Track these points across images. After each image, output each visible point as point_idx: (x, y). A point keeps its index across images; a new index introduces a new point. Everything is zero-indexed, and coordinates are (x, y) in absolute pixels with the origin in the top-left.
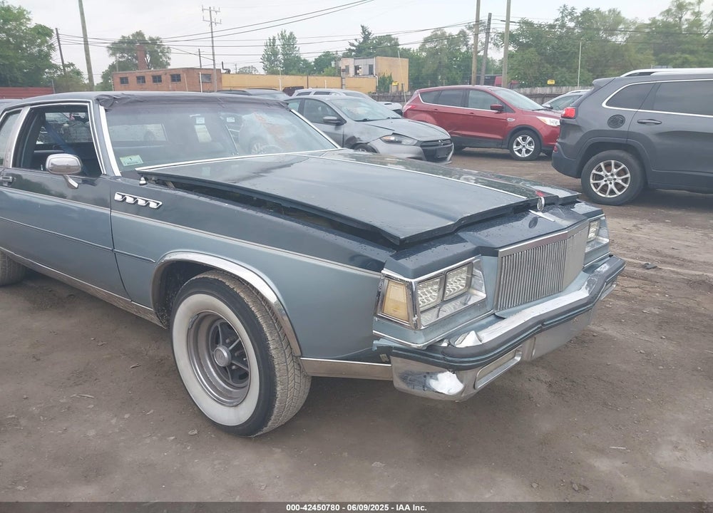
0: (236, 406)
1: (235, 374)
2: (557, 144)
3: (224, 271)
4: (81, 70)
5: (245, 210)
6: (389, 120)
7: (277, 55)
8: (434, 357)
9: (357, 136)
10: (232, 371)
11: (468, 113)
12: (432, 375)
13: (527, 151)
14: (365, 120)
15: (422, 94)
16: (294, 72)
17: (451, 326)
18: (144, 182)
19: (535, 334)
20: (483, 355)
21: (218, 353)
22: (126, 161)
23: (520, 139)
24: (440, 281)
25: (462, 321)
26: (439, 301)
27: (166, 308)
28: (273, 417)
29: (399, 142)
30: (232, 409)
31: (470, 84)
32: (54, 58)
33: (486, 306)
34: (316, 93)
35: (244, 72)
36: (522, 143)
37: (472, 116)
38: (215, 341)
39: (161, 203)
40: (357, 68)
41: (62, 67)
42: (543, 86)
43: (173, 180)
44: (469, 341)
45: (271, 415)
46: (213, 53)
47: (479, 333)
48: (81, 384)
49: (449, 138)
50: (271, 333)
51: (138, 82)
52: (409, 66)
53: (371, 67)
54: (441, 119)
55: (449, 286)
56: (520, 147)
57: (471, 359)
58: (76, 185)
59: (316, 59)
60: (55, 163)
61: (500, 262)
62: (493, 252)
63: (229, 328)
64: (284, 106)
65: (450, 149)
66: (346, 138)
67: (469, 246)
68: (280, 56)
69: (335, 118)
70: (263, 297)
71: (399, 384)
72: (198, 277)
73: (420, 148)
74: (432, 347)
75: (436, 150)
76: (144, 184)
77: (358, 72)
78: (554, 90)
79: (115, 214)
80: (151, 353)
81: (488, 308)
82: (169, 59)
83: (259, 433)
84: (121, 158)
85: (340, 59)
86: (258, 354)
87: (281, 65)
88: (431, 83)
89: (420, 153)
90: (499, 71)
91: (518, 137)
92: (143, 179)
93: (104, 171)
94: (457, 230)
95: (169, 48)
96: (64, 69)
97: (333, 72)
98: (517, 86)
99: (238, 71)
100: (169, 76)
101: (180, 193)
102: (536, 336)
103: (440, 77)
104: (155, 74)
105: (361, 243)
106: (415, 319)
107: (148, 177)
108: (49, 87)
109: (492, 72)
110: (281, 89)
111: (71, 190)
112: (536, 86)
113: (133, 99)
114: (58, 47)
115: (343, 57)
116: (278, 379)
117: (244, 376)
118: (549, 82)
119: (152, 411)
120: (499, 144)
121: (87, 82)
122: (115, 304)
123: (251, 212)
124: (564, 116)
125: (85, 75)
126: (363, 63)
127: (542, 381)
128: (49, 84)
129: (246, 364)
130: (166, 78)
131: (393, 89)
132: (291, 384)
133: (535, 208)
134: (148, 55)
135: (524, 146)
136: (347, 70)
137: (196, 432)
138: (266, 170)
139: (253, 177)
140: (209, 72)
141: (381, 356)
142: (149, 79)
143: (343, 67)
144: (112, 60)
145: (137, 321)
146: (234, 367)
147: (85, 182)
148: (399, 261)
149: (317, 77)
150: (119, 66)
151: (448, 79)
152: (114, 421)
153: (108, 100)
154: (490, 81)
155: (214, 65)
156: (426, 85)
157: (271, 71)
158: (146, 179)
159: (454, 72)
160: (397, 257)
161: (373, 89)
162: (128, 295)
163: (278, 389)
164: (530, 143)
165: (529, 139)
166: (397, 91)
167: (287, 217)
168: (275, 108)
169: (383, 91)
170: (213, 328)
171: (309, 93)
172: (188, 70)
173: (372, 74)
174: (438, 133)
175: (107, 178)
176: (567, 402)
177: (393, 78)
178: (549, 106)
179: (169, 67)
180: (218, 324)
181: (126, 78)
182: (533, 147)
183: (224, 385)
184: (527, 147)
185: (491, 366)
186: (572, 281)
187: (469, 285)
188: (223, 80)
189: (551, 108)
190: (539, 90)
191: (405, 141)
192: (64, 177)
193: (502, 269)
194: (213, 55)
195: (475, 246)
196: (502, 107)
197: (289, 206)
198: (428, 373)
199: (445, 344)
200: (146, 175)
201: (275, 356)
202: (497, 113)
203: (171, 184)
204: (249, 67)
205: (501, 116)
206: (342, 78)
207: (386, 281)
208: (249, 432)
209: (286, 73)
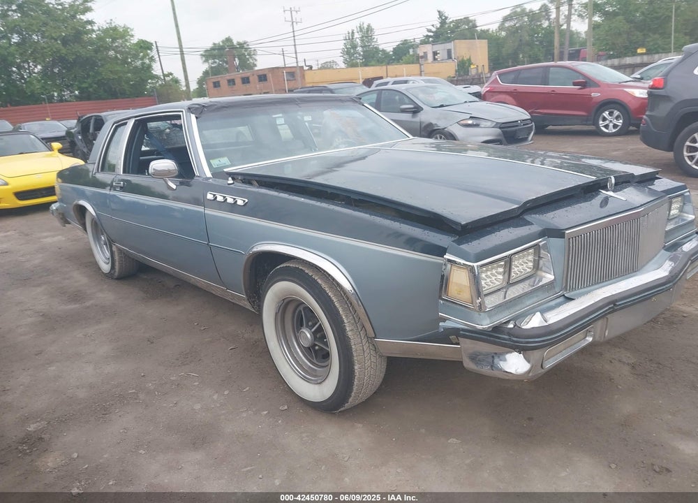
0: (320, 383)
1: (318, 354)
2: (644, 117)
3: (303, 260)
4: (179, 78)
5: (318, 204)
6: (466, 104)
7: (356, 47)
8: (499, 338)
9: (434, 122)
10: (316, 351)
11: (550, 91)
12: (501, 355)
13: (615, 126)
14: (442, 106)
15: (500, 75)
16: (373, 63)
17: (517, 308)
18: (232, 182)
19: (606, 314)
20: (550, 336)
21: (302, 334)
22: (215, 163)
23: (606, 114)
24: (505, 265)
25: (529, 303)
26: (505, 284)
27: (256, 295)
28: (353, 394)
29: (477, 125)
30: (317, 387)
31: (553, 61)
32: (156, 69)
33: (554, 288)
34: (395, 83)
35: (326, 67)
36: (609, 118)
37: (553, 94)
38: (299, 324)
39: (247, 201)
40: (435, 54)
41: (162, 77)
42: (634, 55)
43: (257, 178)
44: (535, 321)
45: (351, 391)
46: (296, 51)
47: (545, 315)
48: (187, 364)
49: (529, 117)
50: (346, 316)
51: (229, 85)
52: (489, 47)
53: (449, 52)
54: (520, 99)
55: (514, 269)
56: (607, 122)
57: (537, 340)
58: (174, 187)
59: (394, 49)
60: (156, 168)
61: (567, 245)
62: (559, 233)
63: (310, 312)
64: (357, 100)
65: (531, 128)
66: (423, 126)
67: (535, 229)
68: (359, 49)
69: (412, 106)
70: (338, 284)
71: (469, 364)
72: (282, 266)
73: (499, 130)
74: (497, 329)
75: (516, 130)
76: (232, 184)
77: (436, 57)
78: (645, 59)
79: (208, 211)
80: (246, 336)
81: (557, 289)
82: (256, 60)
83: (342, 409)
84: (211, 161)
85: (417, 46)
86: (336, 335)
87: (361, 57)
88: (512, 63)
89: (499, 135)
90: (584, 44)
91: (603, 112)
92: (230, 179)
93: (197, 173)
94: (522, 213)
95: (255, 50)
96: (164, 79)
97: (411, 59)
98: (604, 57)
99: (320, 66)
100: (257, 77)
101: (263, 191)
102: (608, 316)
103: (521, 56)
104: (243, 76)
105: (425, 229)
106: (478, 301)
107: (235, 177)
108: (152, 96)
109: (578, 45)
110: (361, 81)
111: (171, 191)
112: (626, 55)
113: (220, 105)
114: (158, 59)
115: (421, 44)
116: (355, 358)
117: (326, 356)
118: (639, 51)
119: (248, 388)
120: (584, 120)
121: (184, 89)
122: (214, 293)
123: (324, 205)
124: (652, 87)
125: (183, 83)
126: (441, 48)
127: (624, 363)
128: (152, 94)
129: (326, 344)
130: (254, 79)
131: (473, 71)
132: (368, 363)
133: (605, 188)
134: (236, 59)
135: (611, 121)
136: (425, 56)
137: (286, 407)
138: (339, 164)
139: (327, 172)
140: (293, 70)
141: (451, 337)
142: (238, 81)
143: (421, 54)
144: (205, 67)
145: (233, 308)
146: (317, 348)
147: (182, 183)
148: (461, 246)
149: (396, 66)
150: (212, 72)
151: (530, 56)
152: (215, 397)
153: (198, 108)
154: (575, 56)
155: (297, 62)
156: (506, 64)
157: (351, 64)
158: (233, 179)
159: (536, 50)
160: (459, 242)
161: (452, 73)
162: (223, 284)
163: (356, 367)
164: (617, 118)
165: (616, 113)
166: (477, 74)
167: (356, 208)
168: (349, 103)
169: (463, 75)
170: (297, 312)
171: (386, 84)
172: (273, 70)
173: (451, 58)
174: (517, 114)
175: (200, 179)
176: (651, 384)
177: (473, 61)
178: (639, 76)
179: (256, 68)
180: (301, 308)
181: (218, 82)
182: (621, 121)
183: (309, 364)
184: (615, 122)
185: (560, 346)
186: (650, 260)
187: (537, 267)
188: (306, 77)
189: (642, 79)
190: (628, 60)
191: (483, 124)
192: (165, 181)
193: (569, 250)
194: (296, 53)
195: (540, 229)
196: (586, 82)
197: (357, 197)
198: (496, 353)
199: (511, 326)
200: (233, 175)
201: (351, 337)
202: (580, 89)
203: (255, 183)
204: (330, 62)
205: (586, 91)
206: (421, 65)
207: (449, 266)
208: (333, 407)
209: (365, 64)
